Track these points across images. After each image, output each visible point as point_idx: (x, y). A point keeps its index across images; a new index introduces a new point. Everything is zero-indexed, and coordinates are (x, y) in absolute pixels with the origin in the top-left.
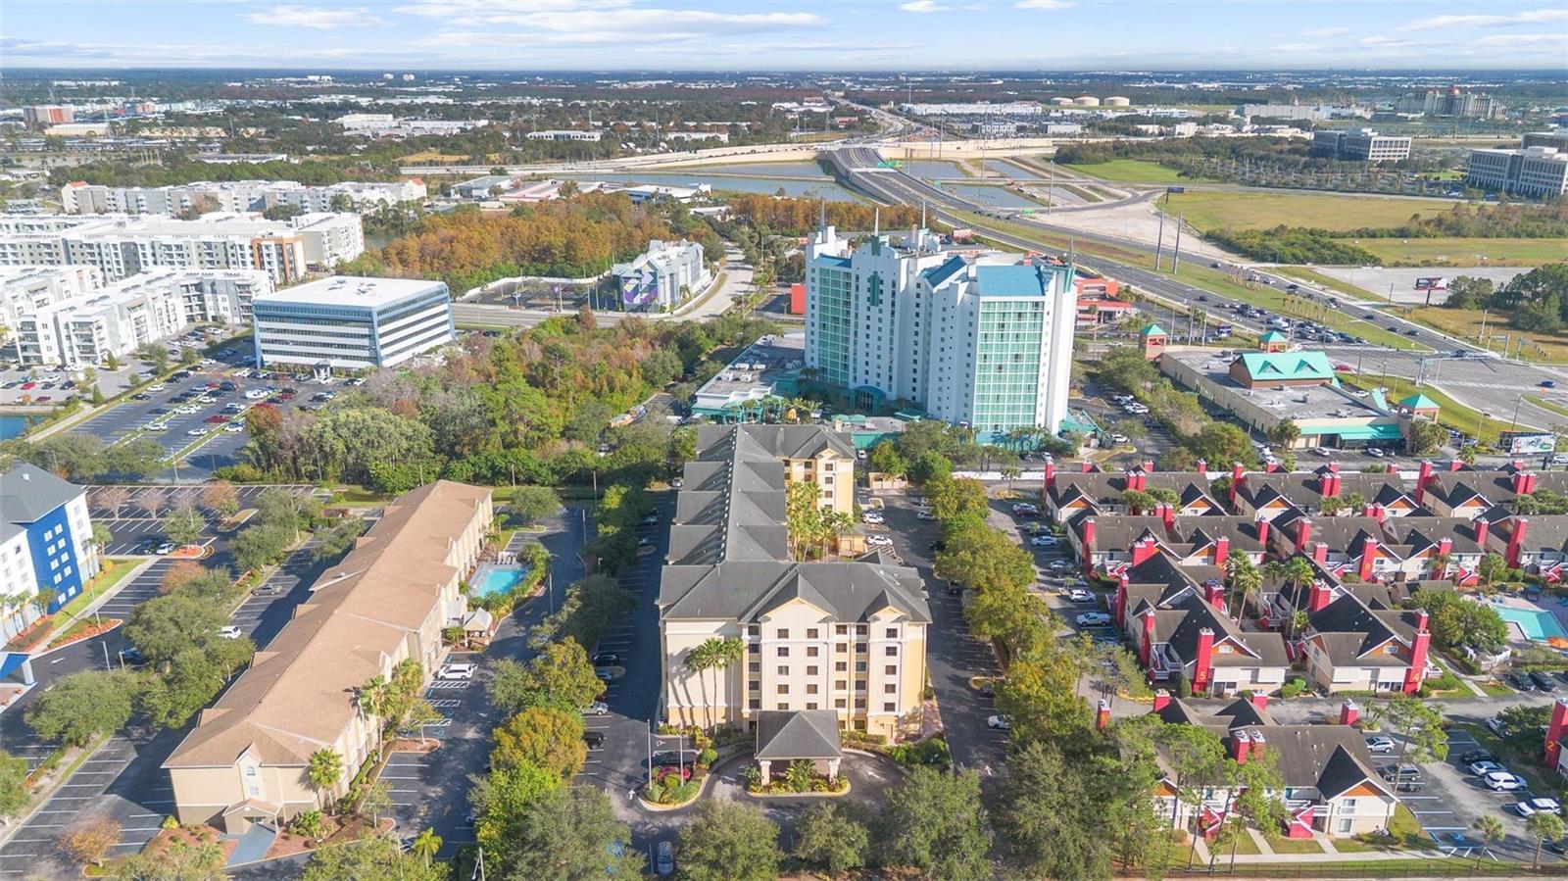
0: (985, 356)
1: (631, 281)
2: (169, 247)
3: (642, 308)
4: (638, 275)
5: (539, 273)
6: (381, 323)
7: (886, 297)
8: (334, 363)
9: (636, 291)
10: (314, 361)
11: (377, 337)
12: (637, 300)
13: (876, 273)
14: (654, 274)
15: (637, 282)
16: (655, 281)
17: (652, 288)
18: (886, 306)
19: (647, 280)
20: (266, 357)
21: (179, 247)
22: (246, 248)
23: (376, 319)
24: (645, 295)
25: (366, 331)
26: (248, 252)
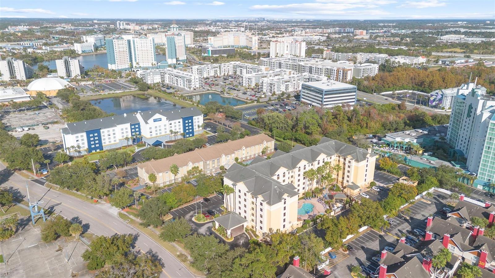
0: (489, 147)
1: (433, 96)
2: (318, 68)
3: (435, 107)
4: (436, 95)
5: (418, 90)
6: (325, 95)
7: (472, 114)
8: (313, 104)
9: (434, 100)
10: (309, 102)
11: (323, 98)
12: (434, 104)
13: (471, 104)
14: (442, 95)
15: (435, 97)
16: (442, 98)
17: (441, 100)
18: (471, 118)
19: (440, 97)
20: (302, 99)
21: (321, 69)
22: (335, 71)
23: (324, 93)
24: (437, 102)
25: (321, 96)
26: (336, 72)
